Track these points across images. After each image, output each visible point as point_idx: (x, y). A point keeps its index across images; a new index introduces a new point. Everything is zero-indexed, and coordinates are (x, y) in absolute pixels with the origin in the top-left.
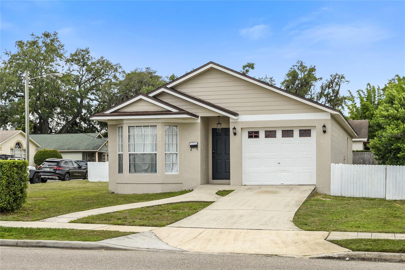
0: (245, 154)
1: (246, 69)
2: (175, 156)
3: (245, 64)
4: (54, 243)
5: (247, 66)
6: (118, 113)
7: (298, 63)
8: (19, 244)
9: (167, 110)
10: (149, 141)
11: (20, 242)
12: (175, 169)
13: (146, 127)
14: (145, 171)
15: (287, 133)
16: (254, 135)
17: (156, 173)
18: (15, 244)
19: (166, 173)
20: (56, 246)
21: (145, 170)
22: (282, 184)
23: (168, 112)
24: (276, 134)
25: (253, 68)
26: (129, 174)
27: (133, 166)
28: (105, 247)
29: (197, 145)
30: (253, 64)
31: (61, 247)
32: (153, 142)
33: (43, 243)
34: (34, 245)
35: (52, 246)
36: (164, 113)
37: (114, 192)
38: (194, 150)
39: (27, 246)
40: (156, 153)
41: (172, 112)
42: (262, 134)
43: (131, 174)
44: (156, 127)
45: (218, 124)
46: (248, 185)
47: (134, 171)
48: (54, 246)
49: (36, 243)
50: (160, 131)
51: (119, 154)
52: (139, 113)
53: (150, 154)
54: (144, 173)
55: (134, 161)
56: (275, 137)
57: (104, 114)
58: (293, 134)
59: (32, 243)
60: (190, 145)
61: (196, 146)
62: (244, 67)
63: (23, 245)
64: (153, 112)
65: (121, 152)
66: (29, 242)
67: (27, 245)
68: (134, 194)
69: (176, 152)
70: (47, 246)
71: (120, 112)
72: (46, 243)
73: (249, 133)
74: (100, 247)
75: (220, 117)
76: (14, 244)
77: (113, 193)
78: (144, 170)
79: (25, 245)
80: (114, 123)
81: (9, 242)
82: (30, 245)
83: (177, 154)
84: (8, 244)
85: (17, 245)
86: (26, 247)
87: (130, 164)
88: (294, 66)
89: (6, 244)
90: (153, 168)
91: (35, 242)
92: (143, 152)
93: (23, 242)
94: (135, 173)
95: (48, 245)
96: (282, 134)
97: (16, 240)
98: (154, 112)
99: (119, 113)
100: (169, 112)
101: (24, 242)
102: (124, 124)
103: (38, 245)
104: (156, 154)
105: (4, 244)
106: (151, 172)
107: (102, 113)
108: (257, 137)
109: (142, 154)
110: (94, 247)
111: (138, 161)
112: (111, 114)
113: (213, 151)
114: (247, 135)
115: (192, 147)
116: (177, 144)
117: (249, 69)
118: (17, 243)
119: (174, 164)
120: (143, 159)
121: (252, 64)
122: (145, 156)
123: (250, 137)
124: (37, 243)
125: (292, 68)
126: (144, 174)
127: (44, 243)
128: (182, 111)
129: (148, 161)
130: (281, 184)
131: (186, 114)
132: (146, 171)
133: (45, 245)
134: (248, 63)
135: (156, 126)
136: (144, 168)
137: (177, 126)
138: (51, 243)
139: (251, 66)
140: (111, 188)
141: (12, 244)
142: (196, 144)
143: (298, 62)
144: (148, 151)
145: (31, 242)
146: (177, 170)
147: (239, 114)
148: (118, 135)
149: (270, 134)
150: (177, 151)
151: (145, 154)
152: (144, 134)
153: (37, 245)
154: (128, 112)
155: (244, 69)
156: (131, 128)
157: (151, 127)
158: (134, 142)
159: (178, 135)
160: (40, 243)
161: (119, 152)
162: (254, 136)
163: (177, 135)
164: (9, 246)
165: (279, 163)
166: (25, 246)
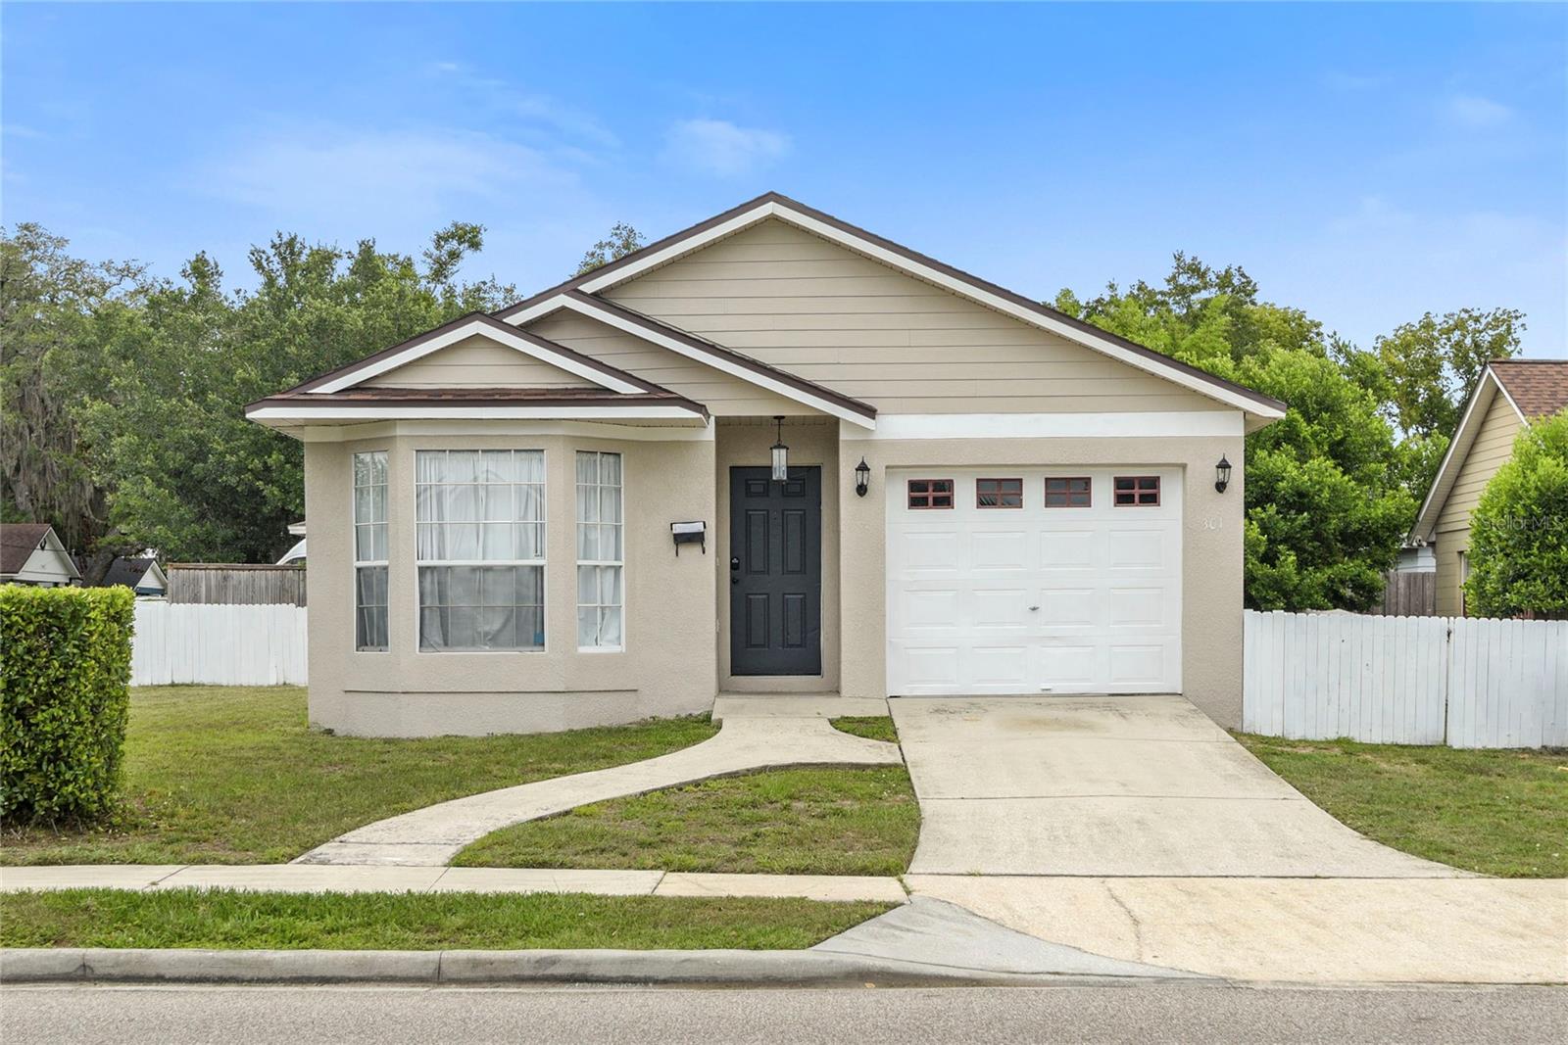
0: (898, 571)
1: (447, 247)
2: (611, 574)
3: (445, 226)
4: (624, 962)
5: (452, 238)
6: (373, 395)
7: (616, 234)
8: (450, 971)
9: (596, 387)
10: (505, 514)
11: (455, 962)
12: (612, 634)
13: (494, 456)
14: (490, 640)
15: (1068, 490)
16: (931, 494)
17: (541, 648)
18: (430, 970)
19: (582, 650)
20: (636, 973)
21: (489, 637)
22: (1045, 692)
23: (600, 396)
24: (1021, 494)
25: (475, 245)
26: (420, 651)
27: (437, 620)
28: (878, 974)
29: (703, 533)
30: (475, 231)
31: (662, 977)
32: (525, 516)
33: (570, 961)
34: (528, 972)
35: (618, 977)
36: (585, 397)
37: (333, 730)
38: (690, 552)
39: (492, 980)
40: (542, 567)
41: (620, 397)
42: (965, 493)
43: (429, 655)
44: (536, 456)
45: (775, 447)
46: (905, 697)
47: (442, 642)
48: (625, 974)
49: (537, 962)
50: (554, 472)
51: (359, 570)
52: (469, 395)
53: (515, 567)
54: (487, 648)
55: (442, 597)
56: (1018, 504)
57: (313, 397)
58: (1090, 493)
59: (515, 962)
60: (675, 535)
61: (696, 538)
62: (440, 238)
63: (468, 974)
64: (529, 392)
65: (372, 558)
66: (500, 961)
67: (493, 973)
68: (447, 736)
69: (616, 560)
70: (592, 976)
71: (380, 389)
72: (588, 964)
73: (914, 486)
74: (853, 973)
75: (782, 421)
76: (424, 973)
77: (330, 732)
78: (486, 634)
79: (480, 973)
80: (335, 435)
81: (397, 963)
82: (508, 975)
83: (617, 569)
84: (391, 973)
85: (437, 978)
86: (485, 984)
87: (422, 610)
88: (601, 246)
89: (385, 974)
90: (528, 627)
91: (529, 961)
92: (484, 559)
93: (468, 961)
94: (446, 648)
95: (598, 972)
96: (1047, 494)
97: (433, 955)
98: (536, 395)
99: (375, 392)
100: (601, 394)
101: (475, 963)
102: (398, 439)
103: (549, 972)
104: (539, 570)
105: (374, 973)
106: (517, 645)
107: (300, 390)
108: (945, 502)
109: (474, 569)
110: (823, 972)
111: (458, 598)
112: (344, 398)
113: (735, 561)
114: (902, 493)
115: (682, 539)
116: (617, 529)
117: (462, 247)
118: (439, 967)
119: (607, 611)
120: (482, 592)
121: (473, 228)
122: (490, 576)
123: (916, 503)
124: (540, 962)
125: (593, 254)
126: (486, 653)
127: (578, 963)
128: (657, 395)
129: (502, 595)
130: (1041, 692)
131: (682, 406)
132: (493, 640)
133: (579, 971)
134: (455, 225)
135: (542, 451)
136: (487, 628)
137: (618, 455)
138: (613, 962)
139: (470, 237)
140: (323, 712)
141: (413, 972)
142: (698, 527)
143: (618, 232)
144: (503, 555)
145: (506, 962)
146: (619, 637)
147: (878, 412)
148: (356, 489)
149: (998, 493)
150: (617, 558)
151: (487, 569)
152: (487, 485)
153: (541, 973)
154: (419, 392)
155: (438, 247)
156: (428, 457)
157: (518, 454)
158: (441, 516)
159: (622, 490)
160: (553, 962)
161: (358, 560)
162: (930, 500)
163: (618, 491)
164: (397, 981)
165: (1034, 609)
166: (484, 981)
